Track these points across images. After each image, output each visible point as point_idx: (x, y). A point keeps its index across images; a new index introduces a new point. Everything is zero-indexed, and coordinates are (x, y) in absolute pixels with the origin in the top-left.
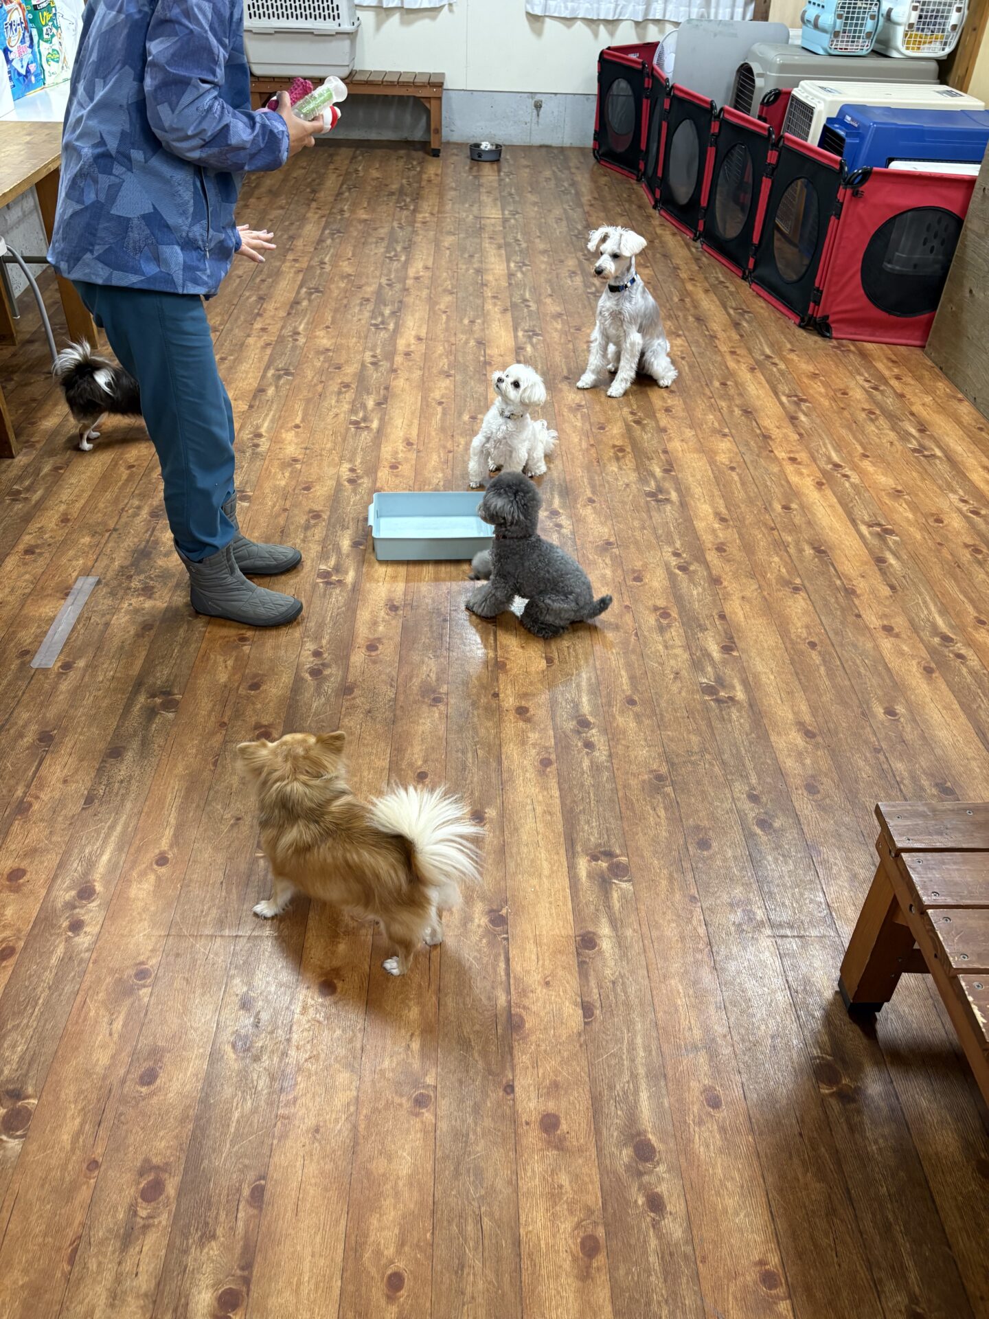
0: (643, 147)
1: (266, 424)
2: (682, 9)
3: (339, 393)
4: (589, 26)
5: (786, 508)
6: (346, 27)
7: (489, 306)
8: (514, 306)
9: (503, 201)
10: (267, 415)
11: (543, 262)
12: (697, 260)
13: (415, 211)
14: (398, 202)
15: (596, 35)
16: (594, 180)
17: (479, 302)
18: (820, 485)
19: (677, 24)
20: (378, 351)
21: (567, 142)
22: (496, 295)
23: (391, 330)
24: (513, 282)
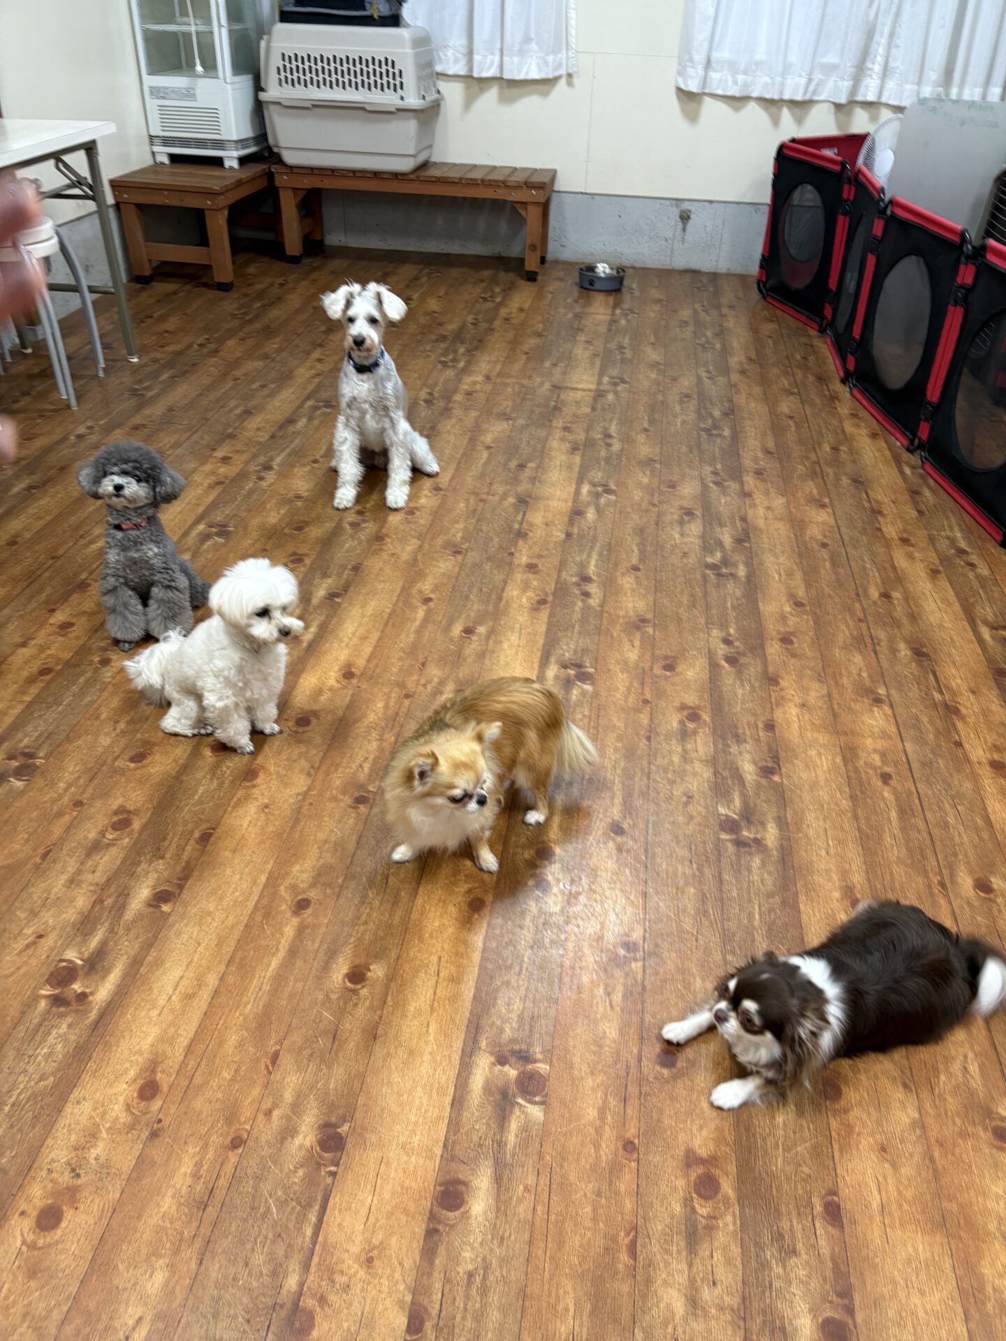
0: (833, 285)
2: (908, 87)
4: (766, 109)
6: (413, 101)
7: (512, 591)
8: (561, 590)
9: (605, 360)
11: (640, 485)
12: (915, 493)
13: (465, 371)
14: (445, 354)
15: (776, 121)
16: (754, 330)
17: (498, 577)
19: (899, 109)
21: (723, 266)
22: (534, 561)
23: (305, 645)
24: (576, 531)
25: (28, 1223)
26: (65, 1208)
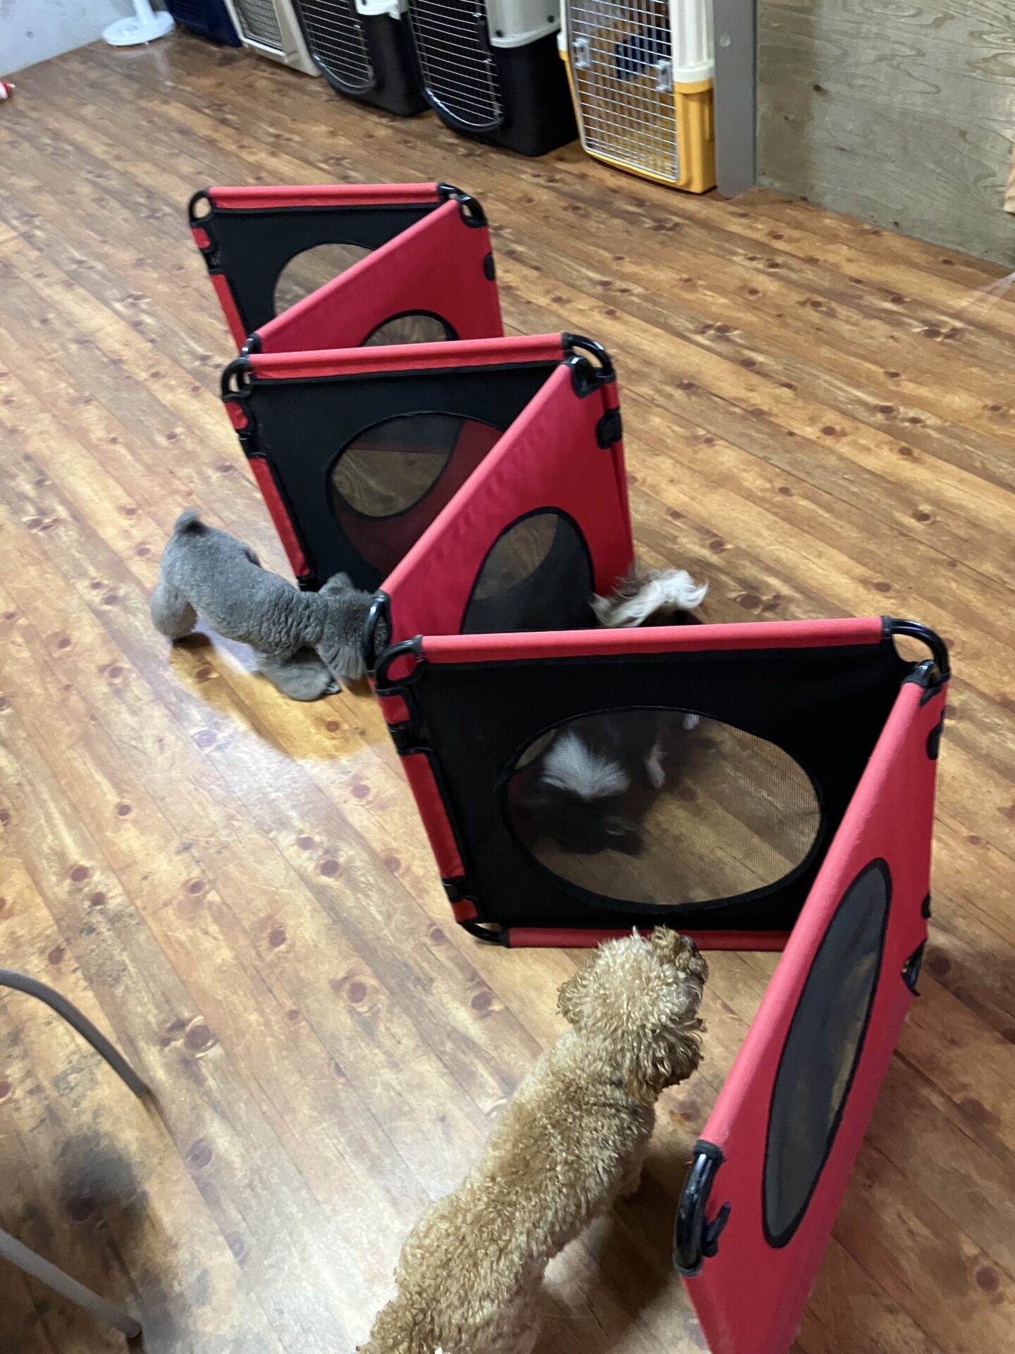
1: (68, 840)
3: (118, 692)
5: (922, 517)
7: (166, 398)
10: (49, 818)
11: (155, 281)
17: (142, 396)
18: (906, 452)
20: (92, 572)
22: (153, 370)
23: (70, 519)
24: (153, 336)
25: (354, 801)
26: (363, 783)
